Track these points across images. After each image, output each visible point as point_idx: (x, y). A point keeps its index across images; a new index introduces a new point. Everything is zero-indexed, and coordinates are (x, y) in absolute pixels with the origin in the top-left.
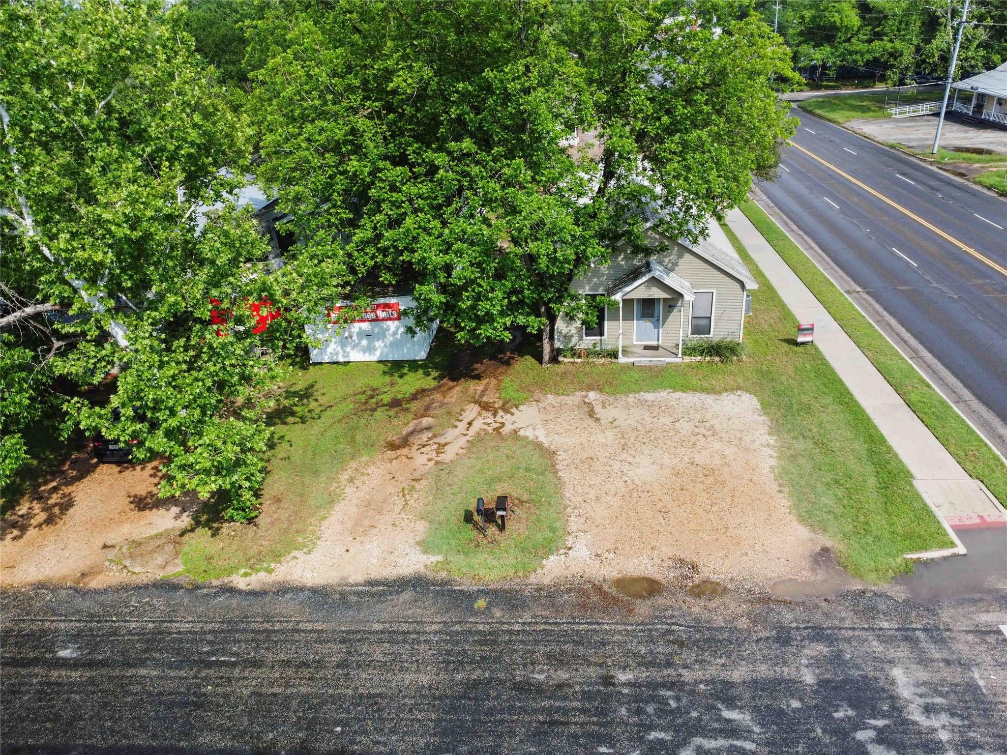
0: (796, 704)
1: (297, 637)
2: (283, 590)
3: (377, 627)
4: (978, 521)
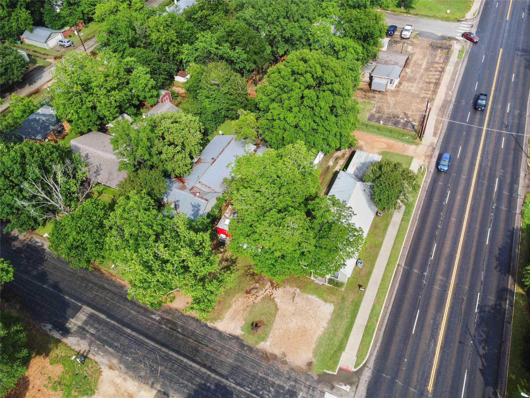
0: (282, 391)
1: (215, 343)
2: (215, 330)
3: (228, 346)
4: (345, 368)
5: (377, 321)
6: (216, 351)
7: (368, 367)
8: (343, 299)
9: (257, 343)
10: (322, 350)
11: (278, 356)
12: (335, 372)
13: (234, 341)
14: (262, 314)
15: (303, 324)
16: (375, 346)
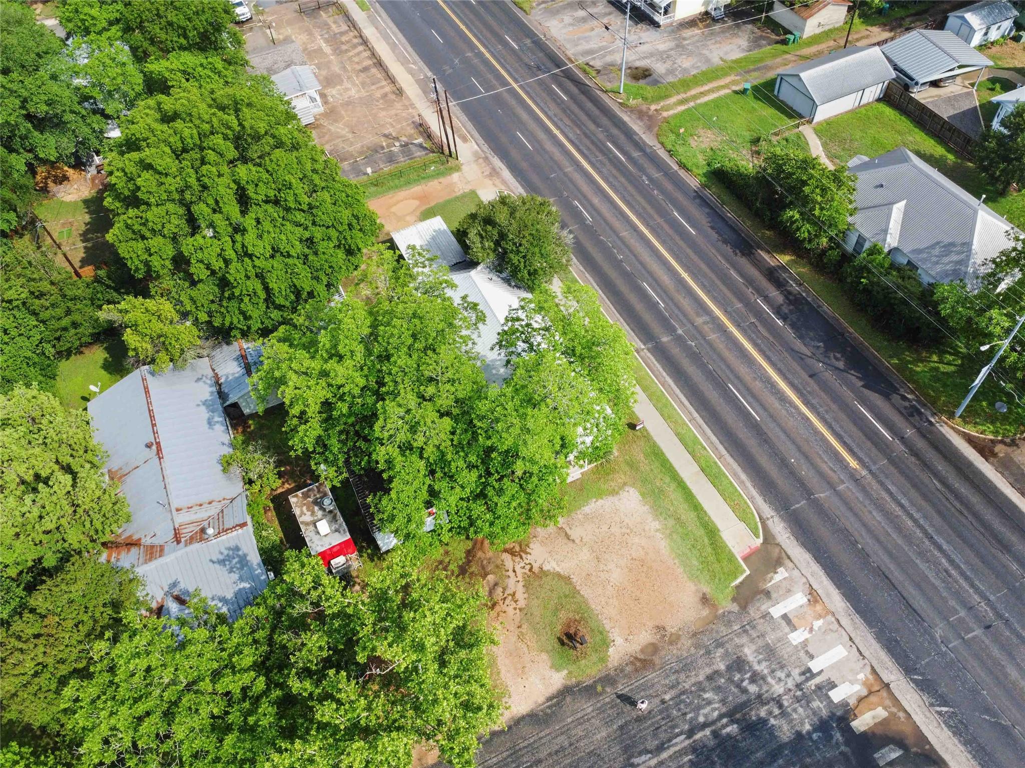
0: (723, 680)
1: (543, 741)
2: (518, 722)
3: (569, 720)
4: (748, 550)
5: (705, 448)
6: (563, 749)
7: (768, 519)
8: (632, 465)
9: (603, 660)
10: (695, 562)
11: (654, 641)
12: (745, 571)
13: (568, 699)
14: (555, 612)
15: (629, 558)
16: (742, 483)
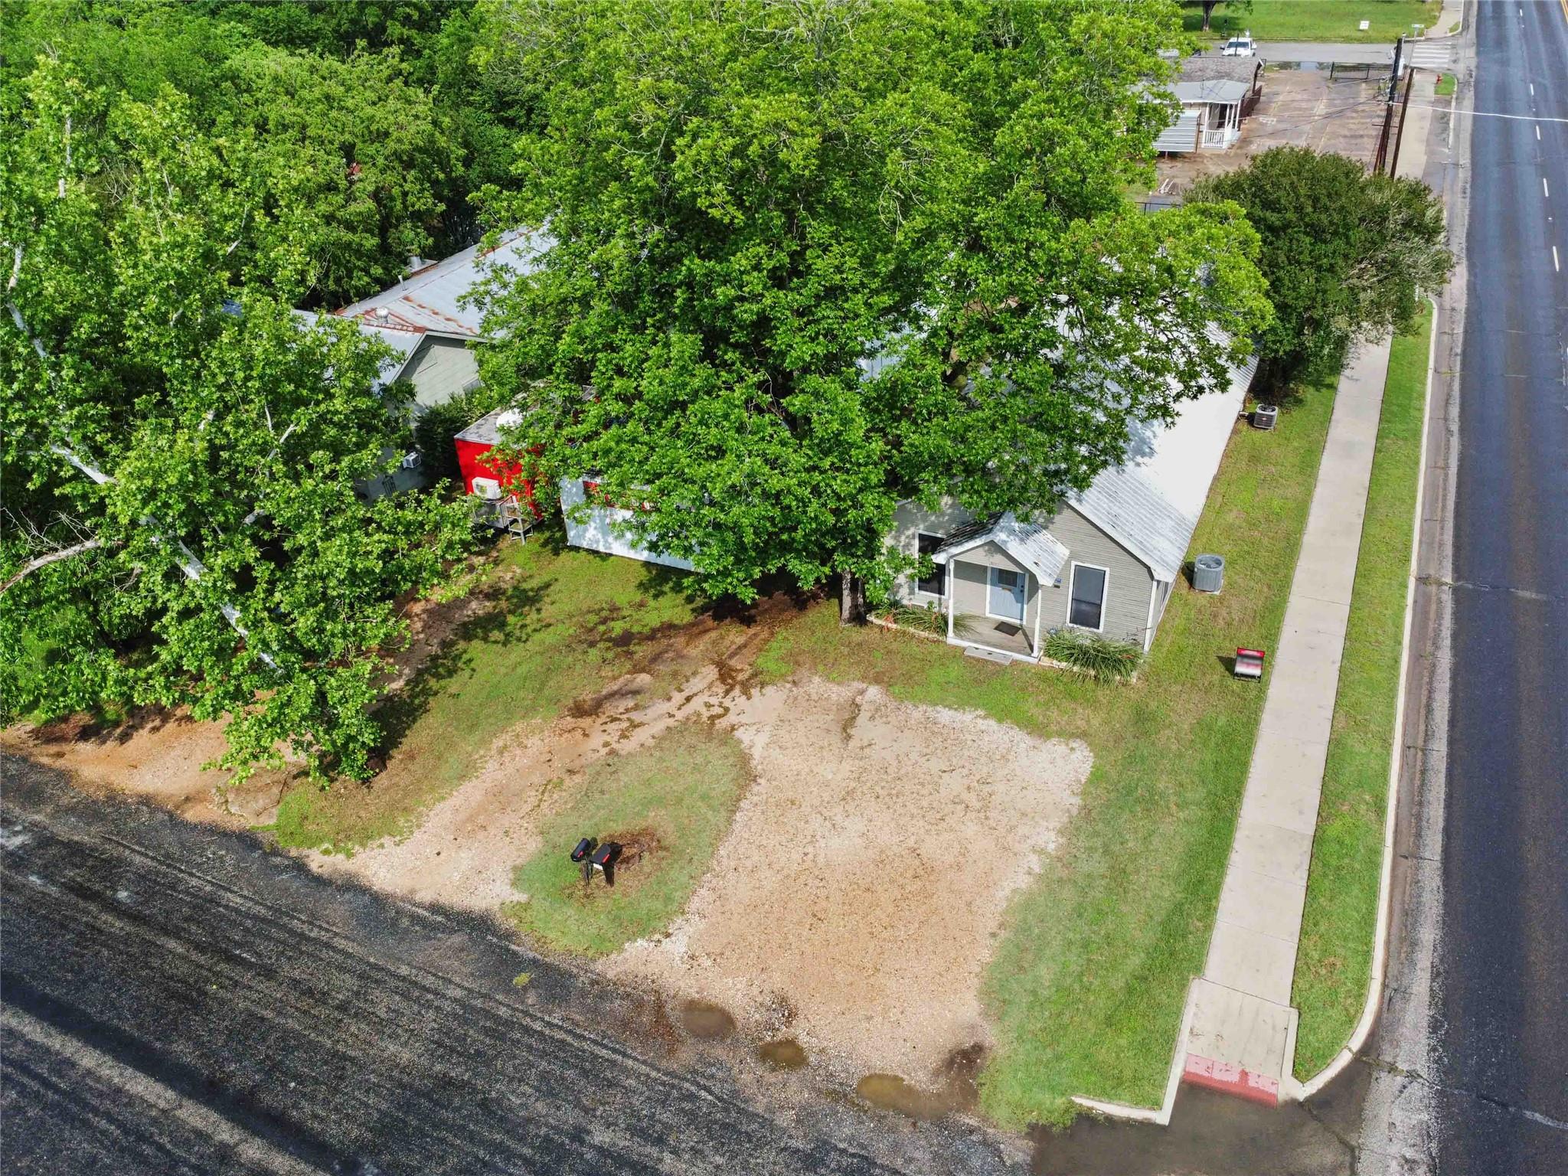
1: (324, 954)
3: (404, 970)
4: (1233, 1077)
5: (1380, 810)
6: (323, 998)
7: (1392, 1069)
8: (1142, 718)
9: (605, 945)
10: (1045, 972)
11: (738, 1014)
12: (1157, 1105)
13: (457, 939)
14: (647, 803)
15: (911, 843)
16: (1404, 941)
